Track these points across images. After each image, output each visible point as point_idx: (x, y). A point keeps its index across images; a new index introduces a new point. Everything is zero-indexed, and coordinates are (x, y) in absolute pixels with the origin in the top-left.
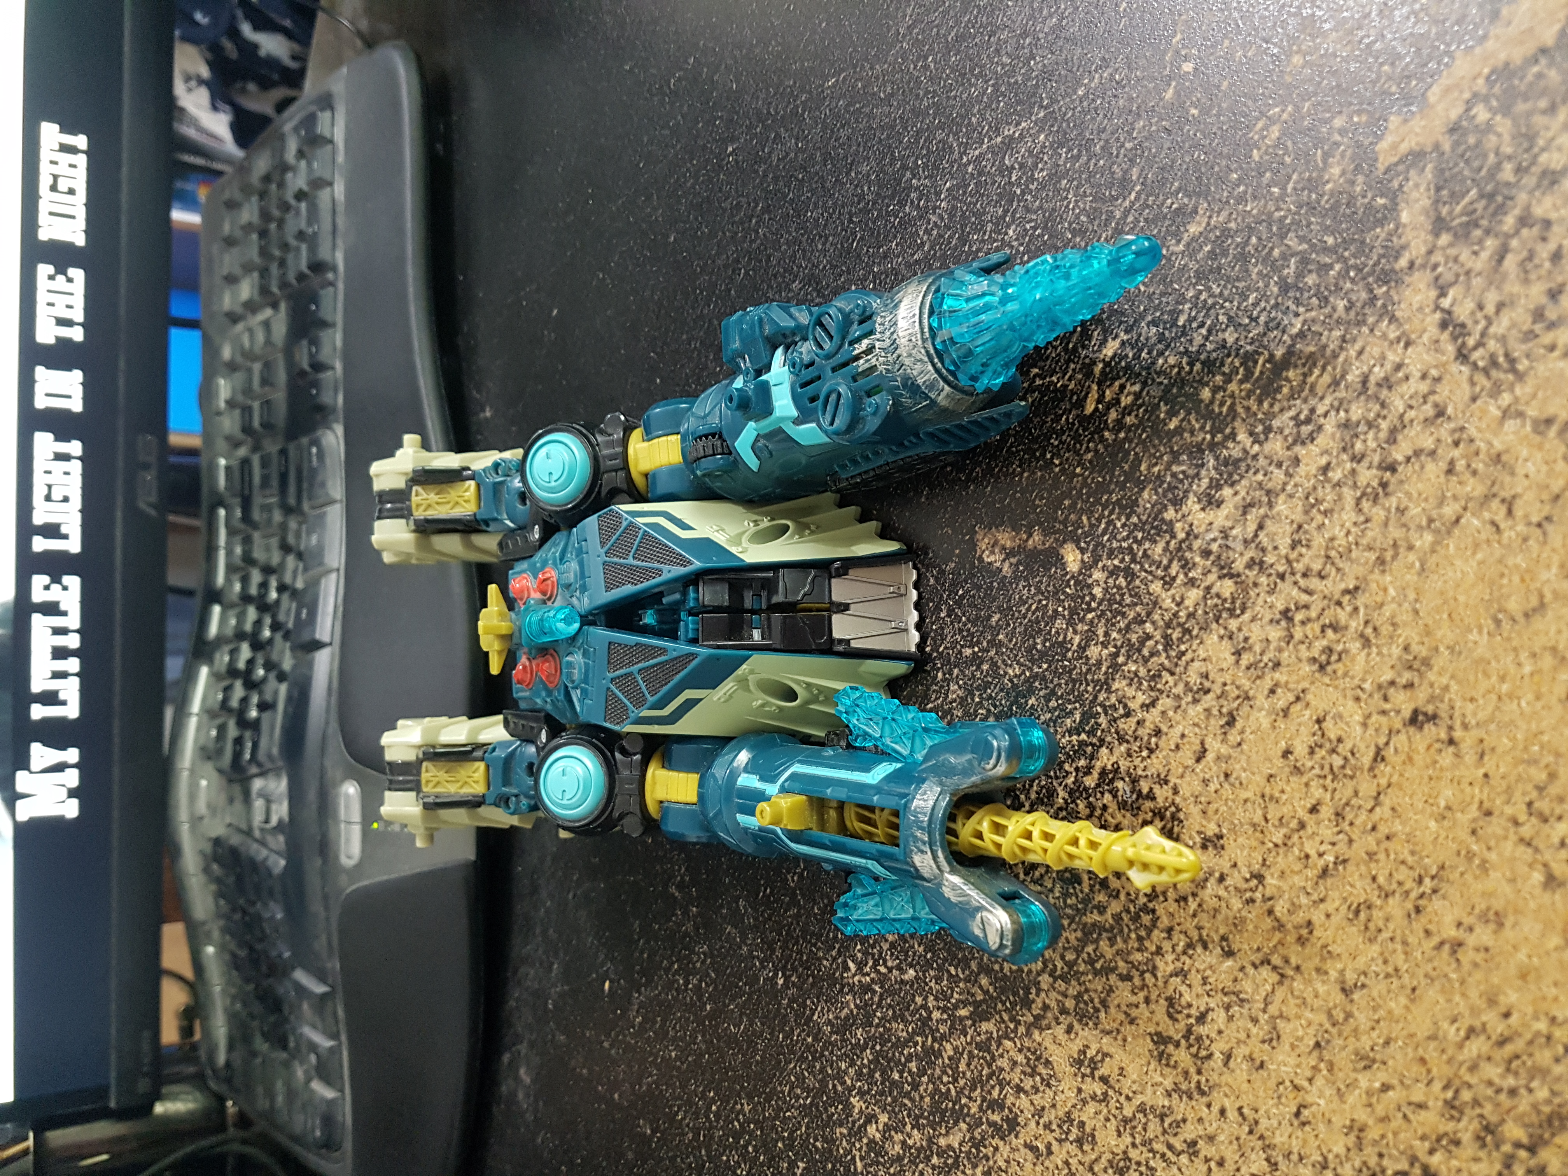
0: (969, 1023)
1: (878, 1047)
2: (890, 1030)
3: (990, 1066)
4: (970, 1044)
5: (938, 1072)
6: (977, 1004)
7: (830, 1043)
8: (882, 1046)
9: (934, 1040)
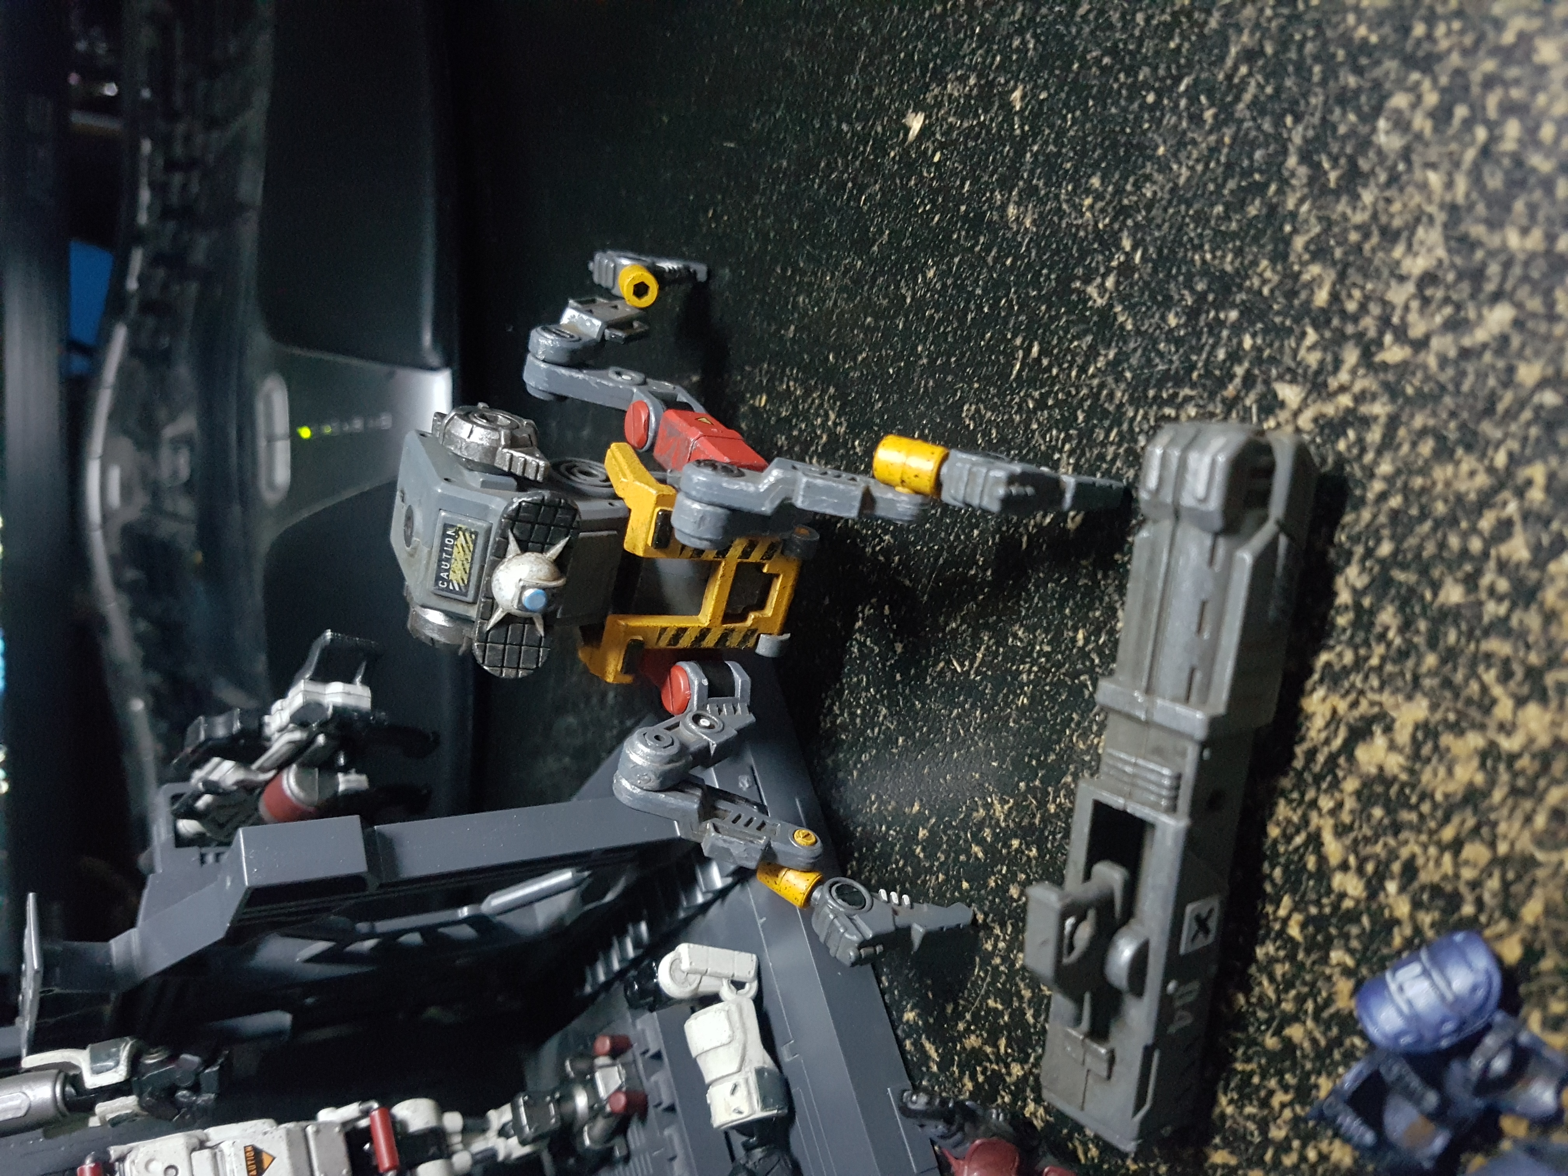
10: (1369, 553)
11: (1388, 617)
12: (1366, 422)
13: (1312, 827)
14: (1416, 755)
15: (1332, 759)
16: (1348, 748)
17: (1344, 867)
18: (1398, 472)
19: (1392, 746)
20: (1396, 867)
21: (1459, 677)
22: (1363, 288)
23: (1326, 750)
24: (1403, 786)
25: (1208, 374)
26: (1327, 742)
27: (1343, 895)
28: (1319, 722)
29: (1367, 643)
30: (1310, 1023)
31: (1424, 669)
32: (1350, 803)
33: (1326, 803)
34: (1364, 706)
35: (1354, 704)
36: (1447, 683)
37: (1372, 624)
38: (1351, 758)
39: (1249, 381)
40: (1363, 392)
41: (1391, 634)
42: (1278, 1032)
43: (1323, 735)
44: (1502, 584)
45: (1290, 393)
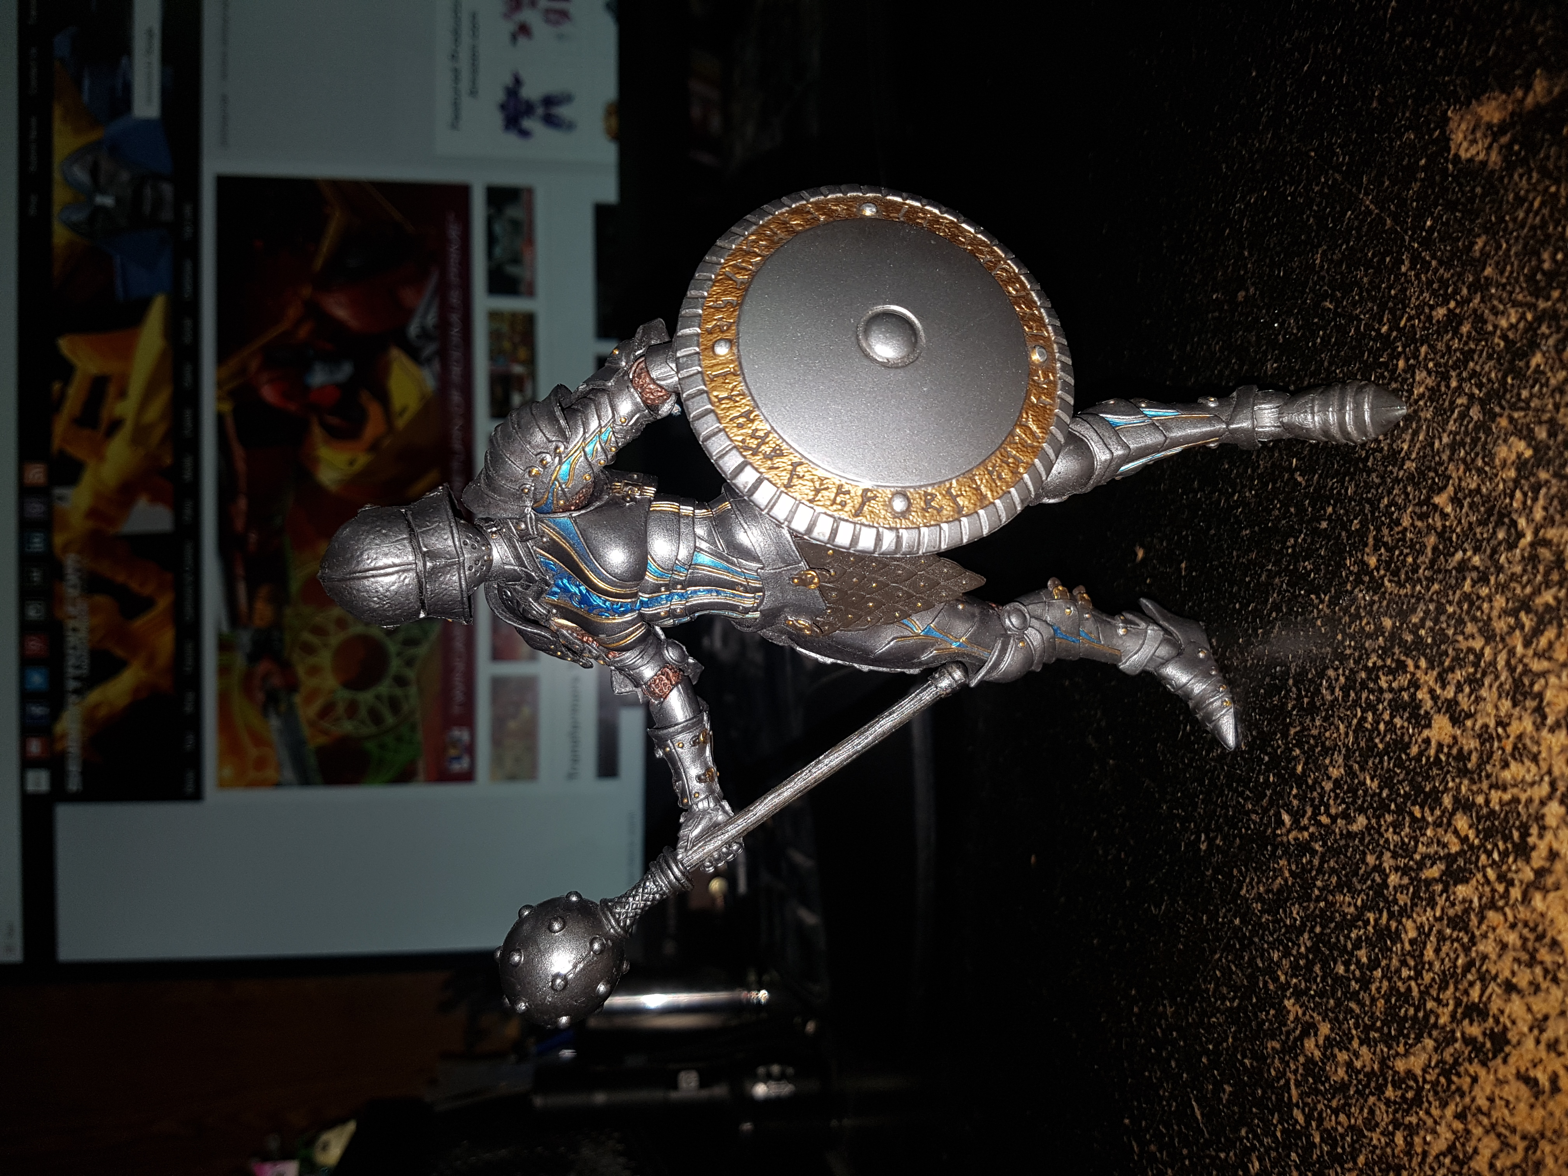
0: (1439, 888)
1: (1318, 930)
2: (1333, 904)
3: (1467, 950)
4: (1440, 919)
5: (1395, 962)
6: (1450, 859)
7: (1261, 925)
8: (1323, 927)
9: (1391, 915)
10: (1312, 930)
11: (1317, 969)
12: (1314, 852)
13: (1287, 1077)
14: (1324, 1054)
15: (1296, 1039)
16: (1301, 1038)
17: (1298, 1105)
19: (1317, 1045)
20: (1316, 1114)
21: (1341, 1017)
22: (1314, 773)
23: (1293, 1035)
24: (1320, 1068)
25: (1255, 787)
26: (1294, 1030)
27: (1296, 1121)
28: (1291, 1017)
29: (1309, 981)
31: (1329, 1006)
32: (1301, 1071)
33: (1293, 1067)
34: (1307, 1017)
35: (1304, 1014)
36: (1336, 1018)
37: (1312, 970)
38: (1302, 1045)
39: (1271, 803)
40: (1313, 834)
41: (1319, 980)
43: (1293, 1025)
44: (1357, 973)
45: (1286, 818)
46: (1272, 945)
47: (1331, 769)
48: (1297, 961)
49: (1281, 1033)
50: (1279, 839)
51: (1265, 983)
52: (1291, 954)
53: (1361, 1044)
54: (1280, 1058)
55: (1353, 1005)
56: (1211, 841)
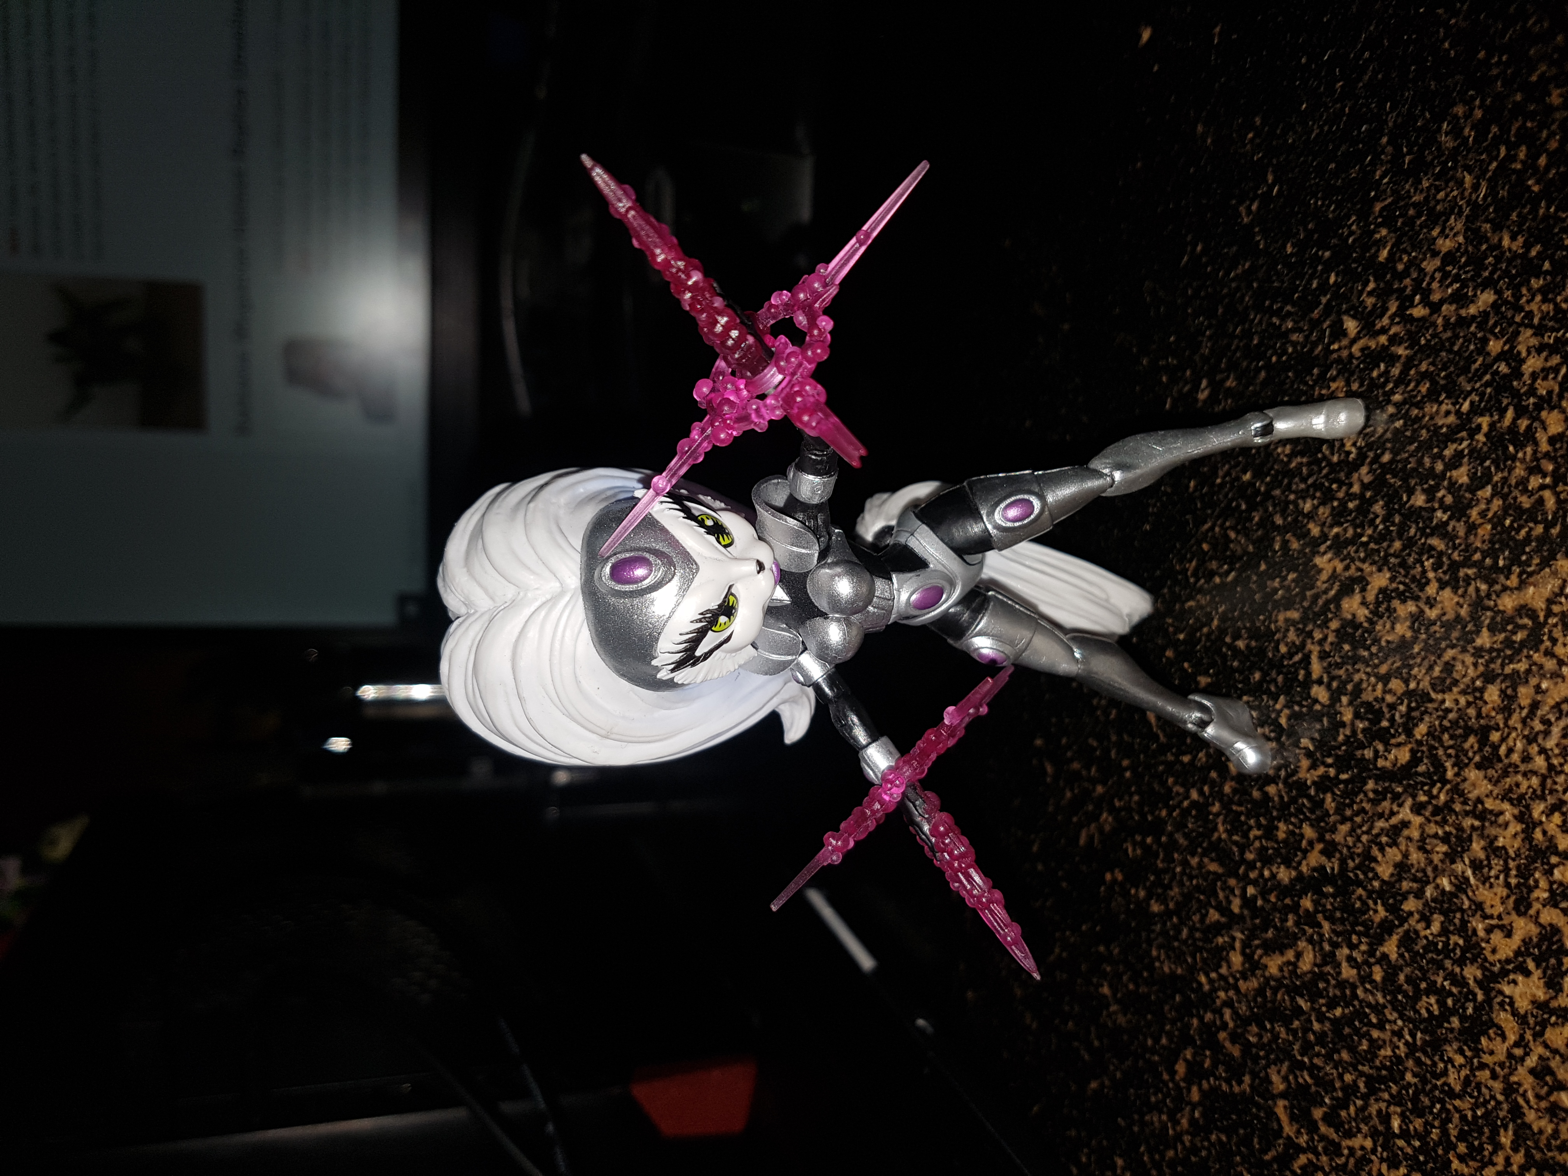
12: (1393, 359)
13: (1306, 651)
14: (1375, 613)
15: (1328, 602)
16: (1337, 600)
17: (1320, 682)
18: (1404, 402)
19: (1364, 603)
20: (1349, 687)
21: (1411, 560)
22: (1410, 255)
23: (1324, 597)
24: (1366, 630)
25: (1304, 297)
26: (1326, 592)
27: (1316, 701)
28: (1324, 576)
29: (1362, 526)
30: (1281, 785)
31: (1392, 551)
32: (1331, 638)
33: (1318, 635)
34: (1352, 571)
35: (1347, 568)
36: (1403, 564)
37: (1369, 511)
38: (1338, 607)
39: (1328, 311)
40: (1396, 335)
41: (1378, 521)
42: (1261, 789)
43: (1325, 585)
44: (1449, 499)
45: (1351, 325)
46: (1303, 495)
47: (1440, 241)
48: (1343, 503)
49: (1304, 598)
50: (1335, 356)
51: (1285, 544)
52: (1334, 498)
53: (1442, 585)
54: (1298, 629)
55: (1436, 542)
56: (1216, 387)
